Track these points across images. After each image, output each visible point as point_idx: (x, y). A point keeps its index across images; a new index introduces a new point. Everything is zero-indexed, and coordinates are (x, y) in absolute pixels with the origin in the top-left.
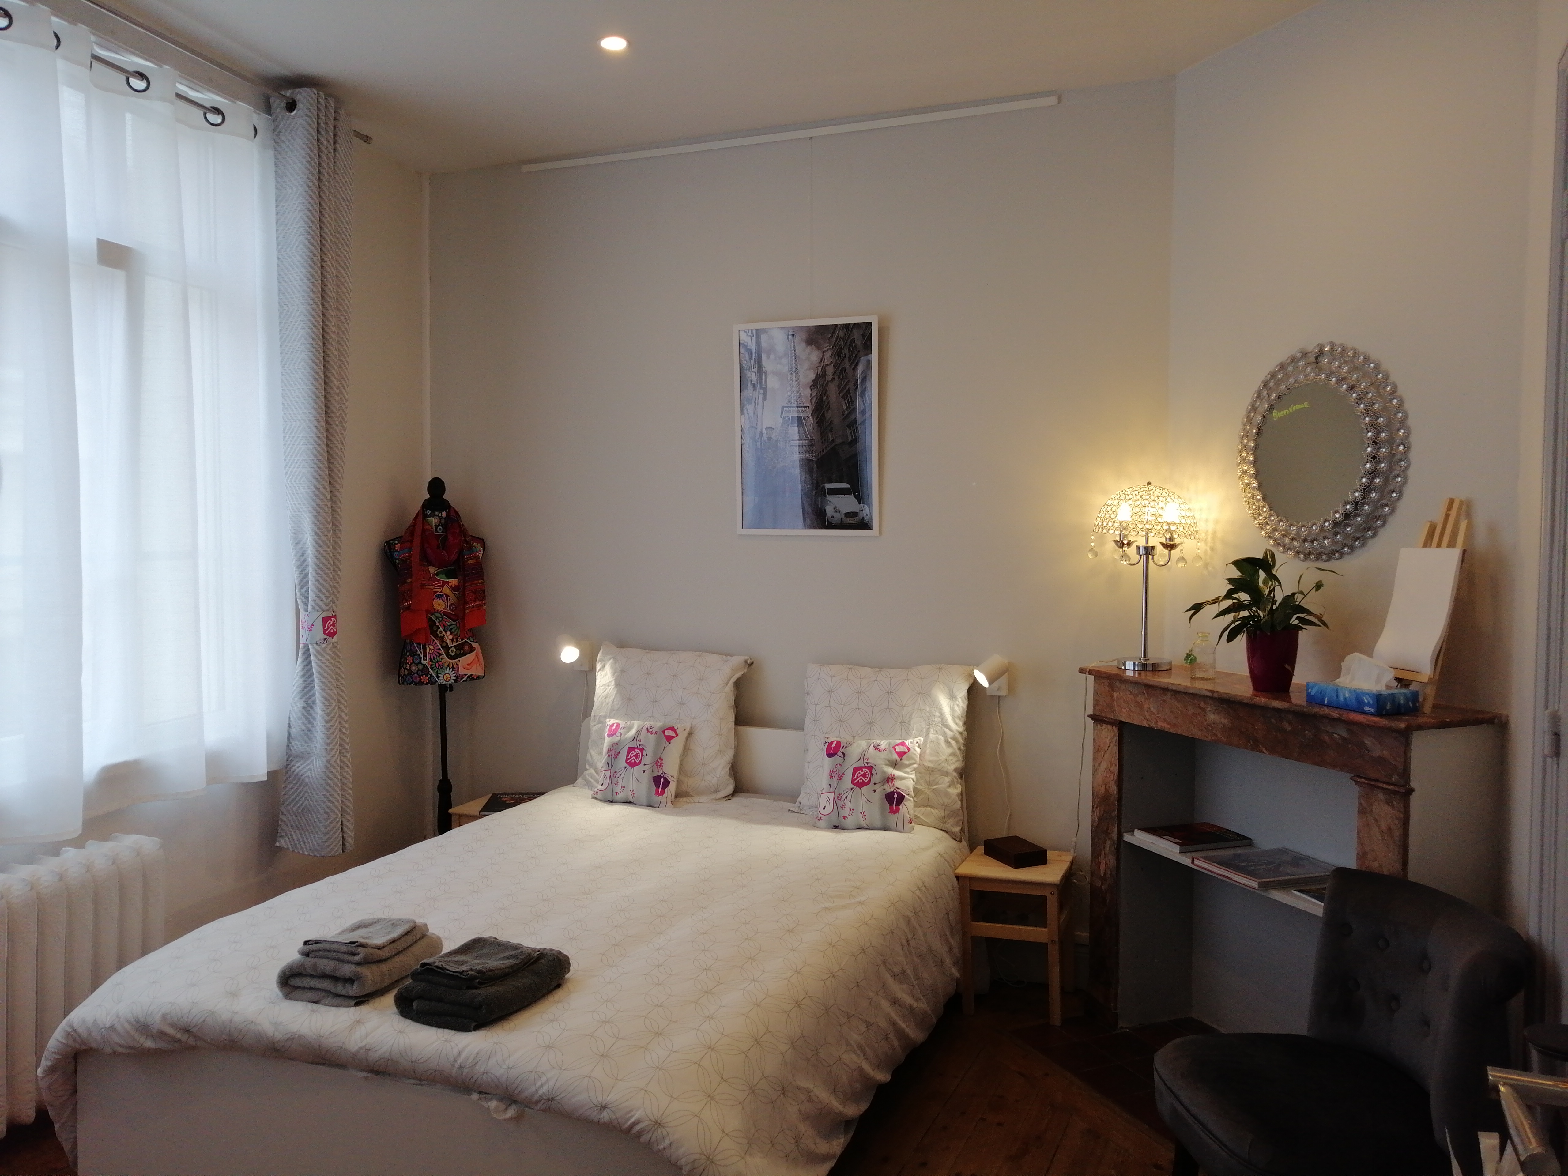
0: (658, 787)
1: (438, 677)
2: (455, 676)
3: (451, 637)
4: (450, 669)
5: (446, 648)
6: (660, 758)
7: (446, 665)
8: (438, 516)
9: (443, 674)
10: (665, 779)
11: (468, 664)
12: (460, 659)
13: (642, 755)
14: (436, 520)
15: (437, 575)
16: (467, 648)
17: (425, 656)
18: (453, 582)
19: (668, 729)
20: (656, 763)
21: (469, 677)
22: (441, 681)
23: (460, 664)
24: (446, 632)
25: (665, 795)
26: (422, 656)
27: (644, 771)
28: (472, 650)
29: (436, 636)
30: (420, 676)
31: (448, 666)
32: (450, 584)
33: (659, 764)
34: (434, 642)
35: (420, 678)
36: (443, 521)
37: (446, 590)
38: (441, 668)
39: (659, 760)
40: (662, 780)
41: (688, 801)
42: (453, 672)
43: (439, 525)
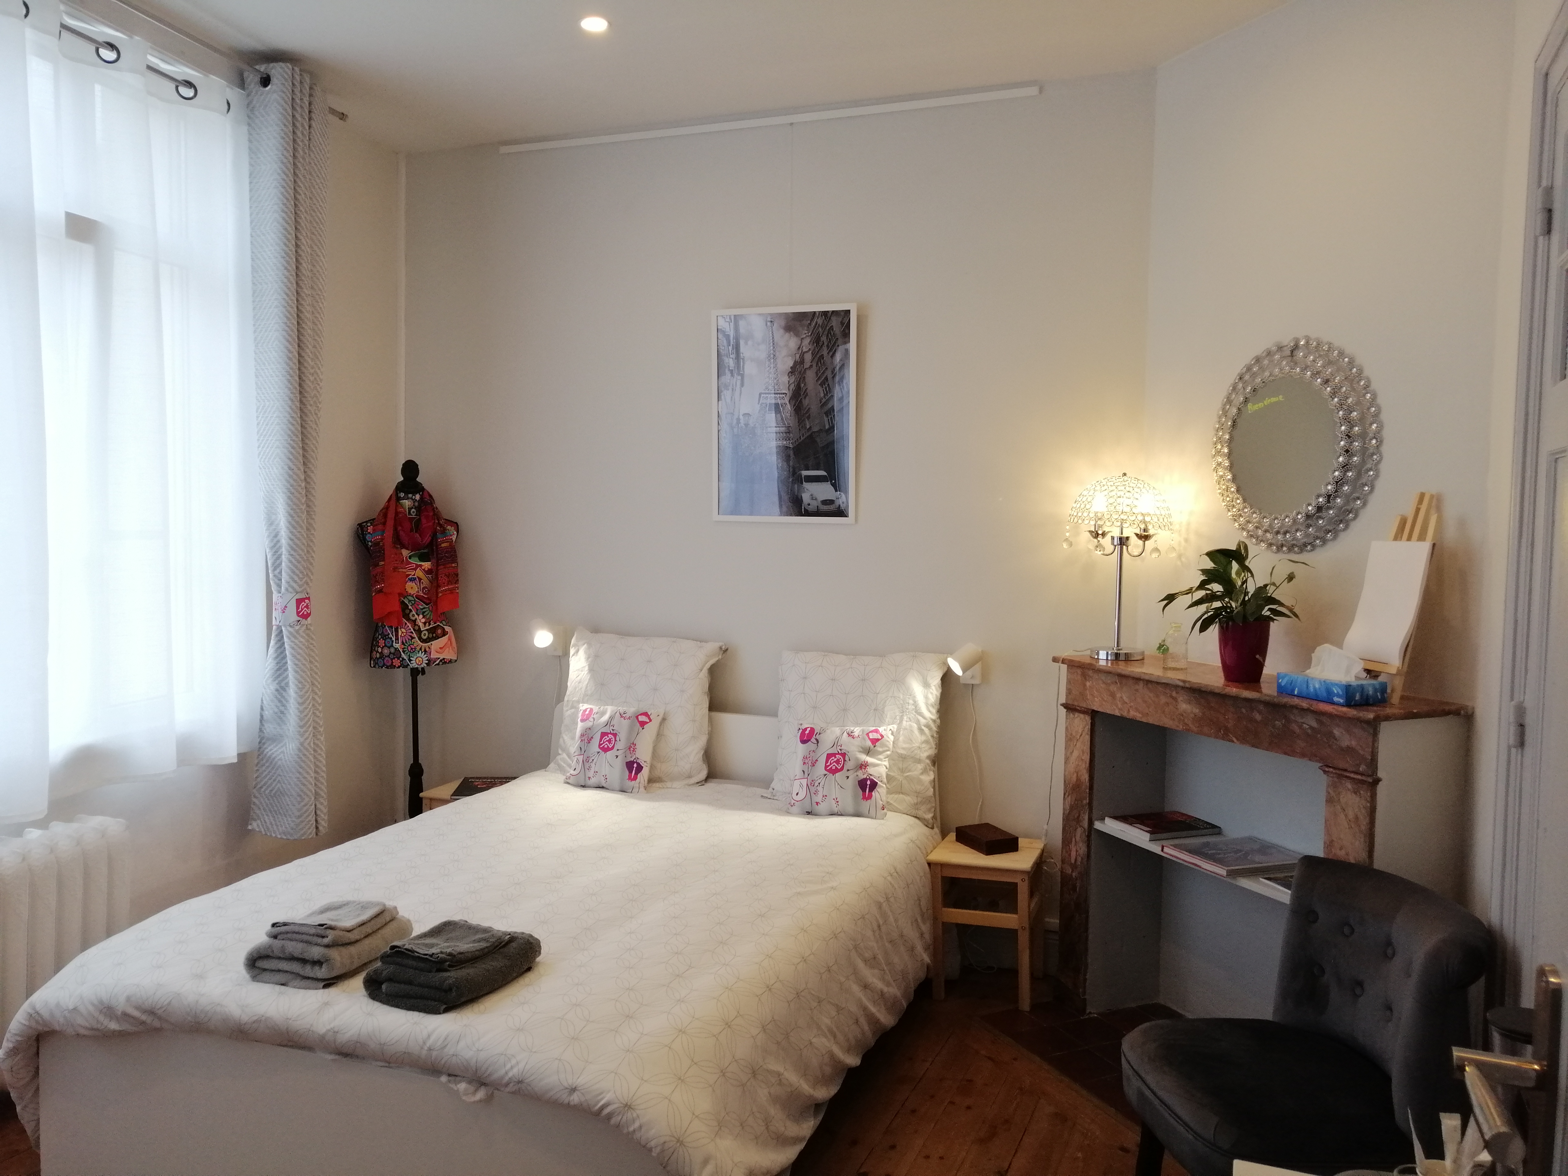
0: (631, 772)
1: (410, 660)
2: (427, 660)
3: (423, 620)
4: (422, 652)
5: (419, 632)
6: (633, 744)
7: (418, 648)
8: (412, 498)
9: (415, 657)
10: (638, 764)
11: (441, 648)
12: (432, 642)
13: (616, 740)
14: (410, 503)
15: (410, 557)
16: (439, 631)
17: (397, 639)
18: (427, 565)
19: (641, 714)
20: (629, 749)
21: (441, 661)
22: (413, 665)
23: (432, 647)
24: (418, 615)
25: (638, 780)
26: (394, 639)
27: (617, 756)
28: (444, 633)
29: (408, 619)
30: (392, 659)
31: (421, 649)
32: (423, 568)
33: (632, 749)
34: (407, 626)
35: (392, 661)
36: (416, 504)
37: (419, 573)
38: (414, 652)
39: (632, 745)
40: (635, 765)
41: (661, 786)
42: (426, 655)
43: (412, 508)
